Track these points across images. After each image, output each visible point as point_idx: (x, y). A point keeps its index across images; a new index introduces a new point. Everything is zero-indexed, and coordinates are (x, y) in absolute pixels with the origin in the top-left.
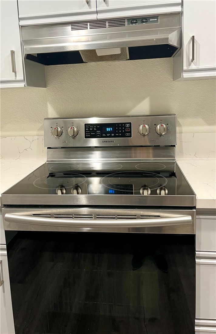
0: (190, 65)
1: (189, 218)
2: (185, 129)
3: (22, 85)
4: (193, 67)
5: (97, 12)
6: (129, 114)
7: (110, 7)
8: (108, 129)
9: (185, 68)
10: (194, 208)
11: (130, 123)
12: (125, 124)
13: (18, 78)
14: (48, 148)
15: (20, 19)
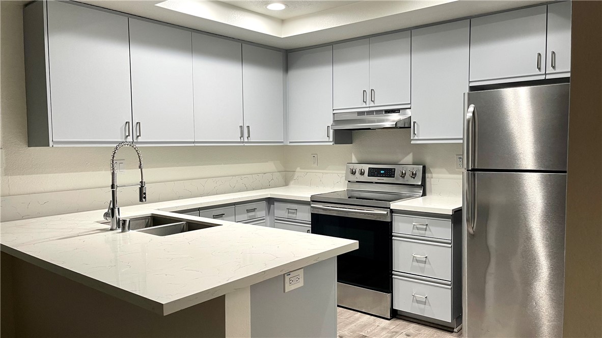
0: (414, 137)
1: (386, 213)
2: (434, 175)
3: (332, 144)
4: (416, 138)
5: (369, 107)
6: (399, 163)
7: (376, 105)
8: (382, 172)
9: (412, 138)
10: (389, 208)
11: (395, 169)
12: (392, 169)
13: (330, 140)
14: (349, 181)
15: (333, 110)
